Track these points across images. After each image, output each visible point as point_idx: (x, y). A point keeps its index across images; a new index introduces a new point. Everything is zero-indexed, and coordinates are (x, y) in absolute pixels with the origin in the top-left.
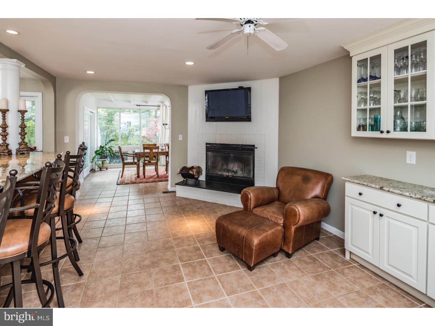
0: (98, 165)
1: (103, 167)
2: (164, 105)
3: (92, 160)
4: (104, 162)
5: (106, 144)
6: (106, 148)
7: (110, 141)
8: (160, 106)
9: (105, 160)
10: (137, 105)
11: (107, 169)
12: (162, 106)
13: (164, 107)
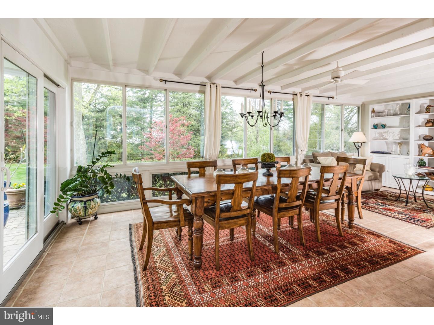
0: (73, 211)
1: (85, 216)
2: (214, 84)
3: (55, 204)
4: (90, 205)
5: (94, 163)
6: (94, 172)
7: (103, 153)
8: (205, 85)
9: (92, 200)
10: (161, 80)
11: (96, 218)
12: (209, 84)
13: (214, 87)
